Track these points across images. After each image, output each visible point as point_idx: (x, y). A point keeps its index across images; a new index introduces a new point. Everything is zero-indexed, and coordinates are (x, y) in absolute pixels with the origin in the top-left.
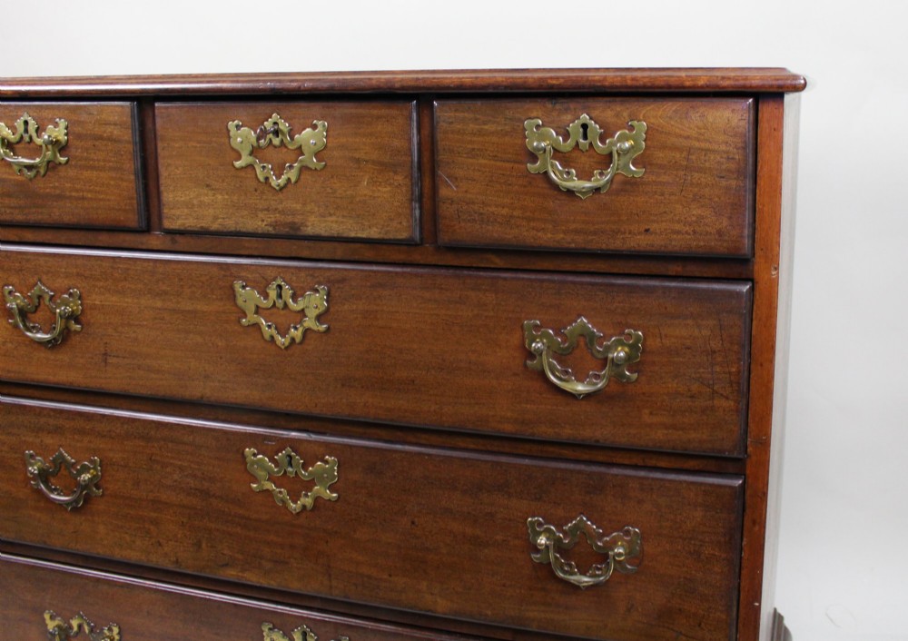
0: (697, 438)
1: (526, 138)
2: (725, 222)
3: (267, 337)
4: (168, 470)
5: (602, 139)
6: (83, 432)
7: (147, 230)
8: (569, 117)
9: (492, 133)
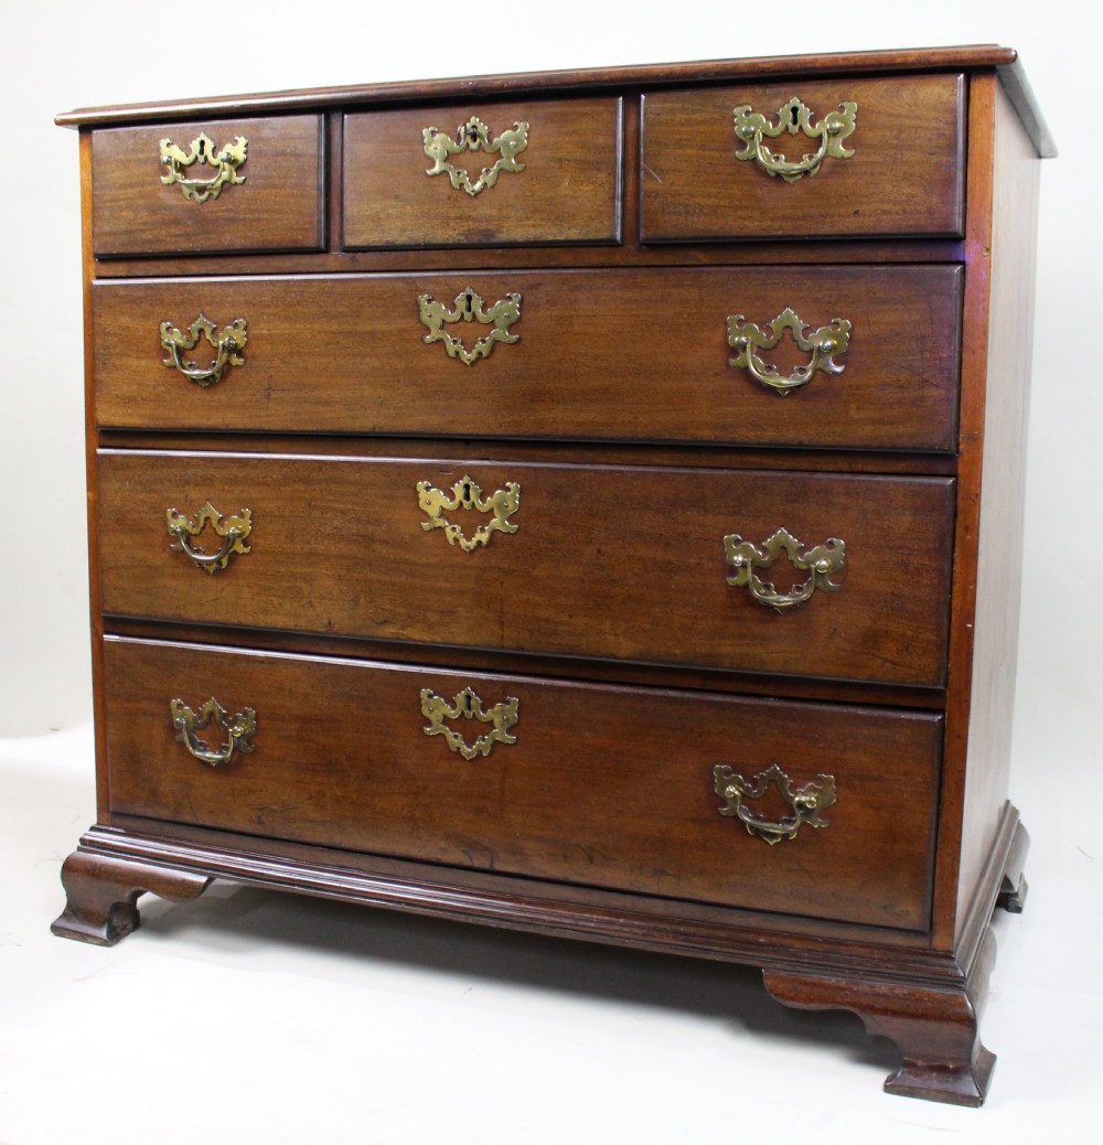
0: (904, 433)
1: (735, 124)
2: (935, 199)
3: (452, 353)
4: (330, 515)
5: (813, 122)
6: (234, 481)
7: (326, 250)
8: (779, 102)
9: (701, 122)
